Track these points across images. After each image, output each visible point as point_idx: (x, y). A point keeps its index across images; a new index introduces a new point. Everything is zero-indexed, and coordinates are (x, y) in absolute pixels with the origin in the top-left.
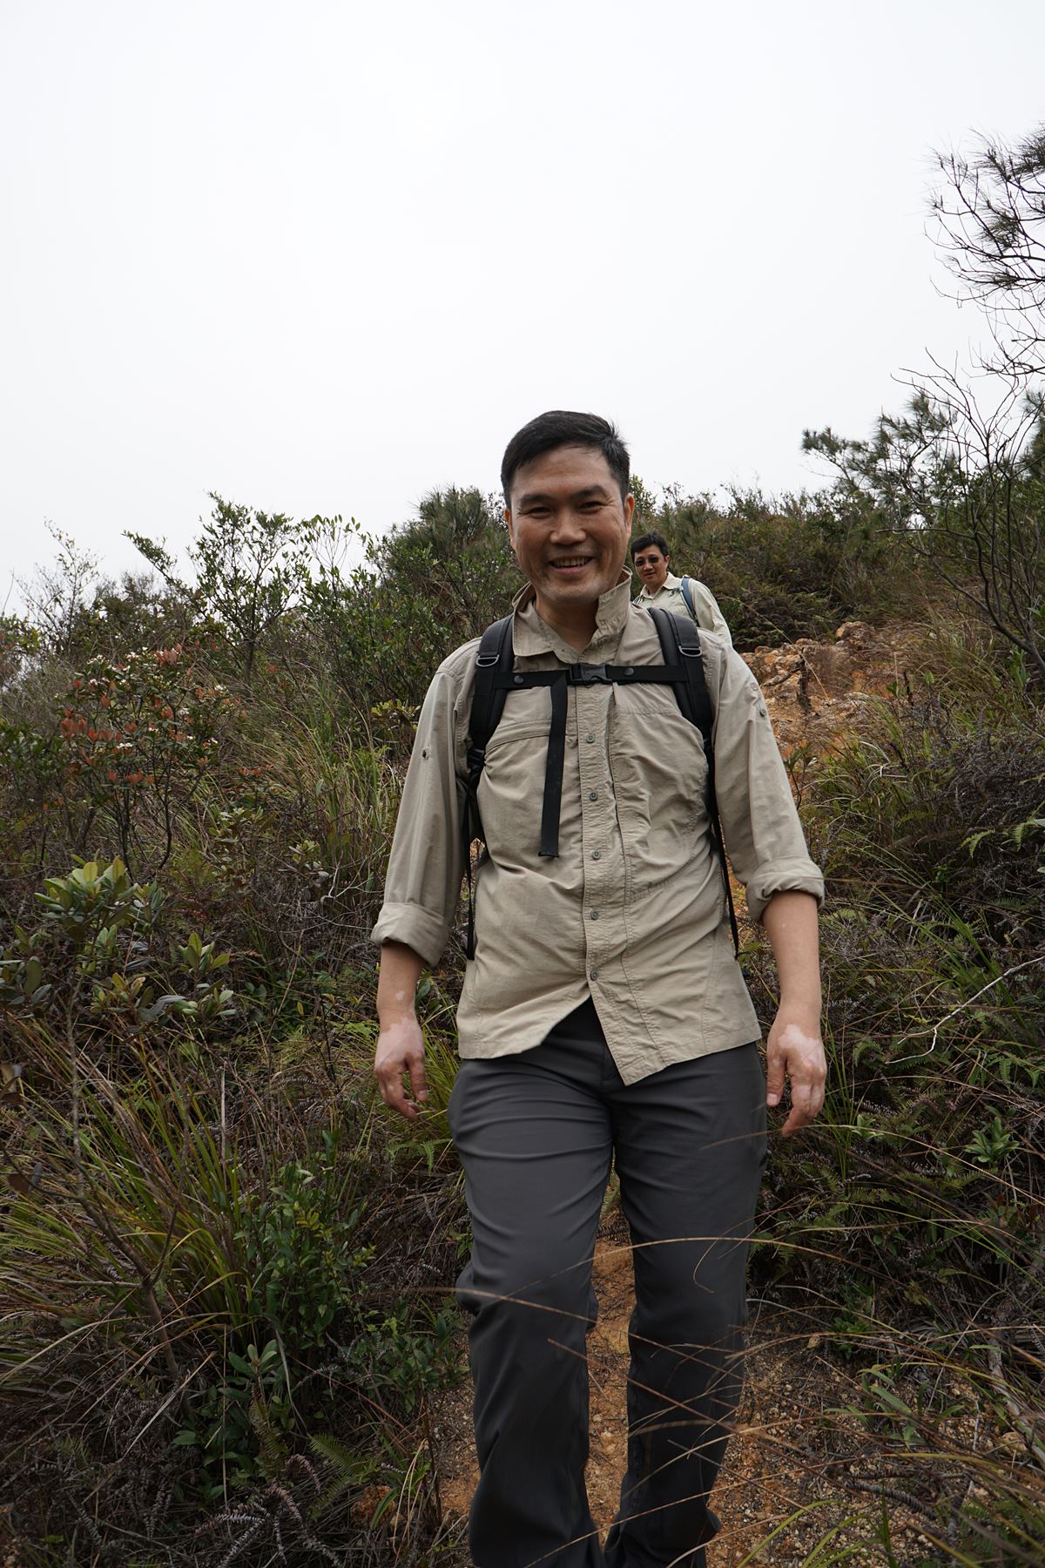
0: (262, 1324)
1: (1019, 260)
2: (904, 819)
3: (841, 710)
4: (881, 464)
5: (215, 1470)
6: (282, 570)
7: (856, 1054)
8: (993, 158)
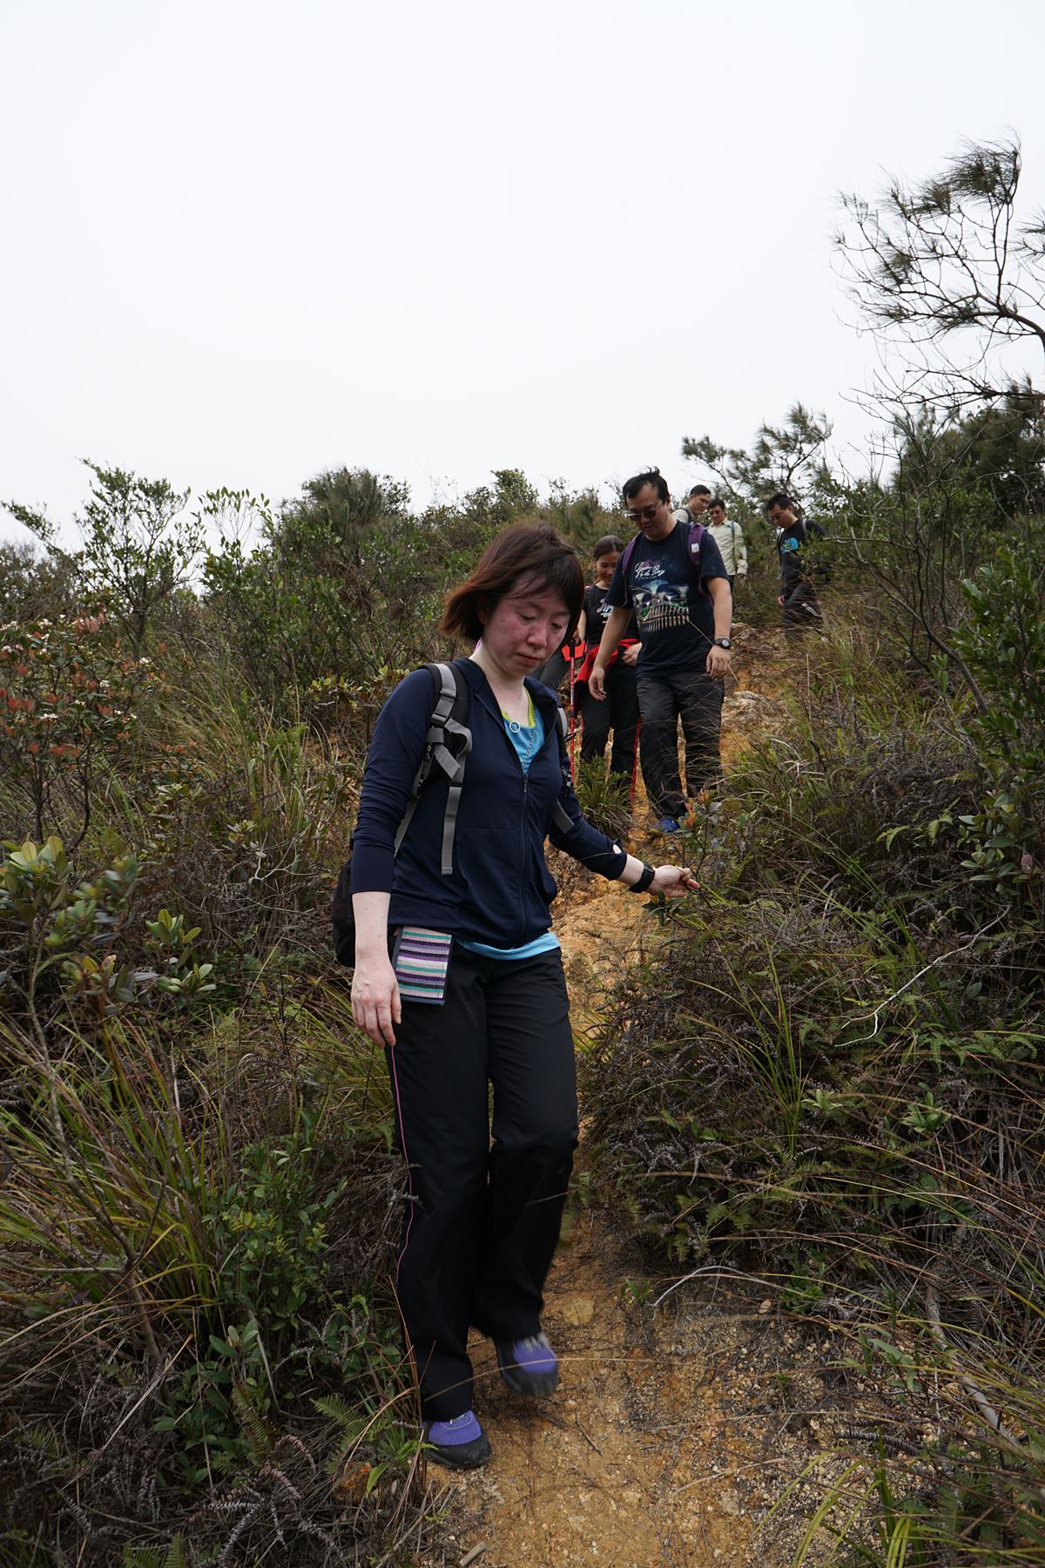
1: (916, 295)
2: (820, 814)
5: (196, 1454)
6: (175, 542)
7: (802, 1033)
8: (895, 196)
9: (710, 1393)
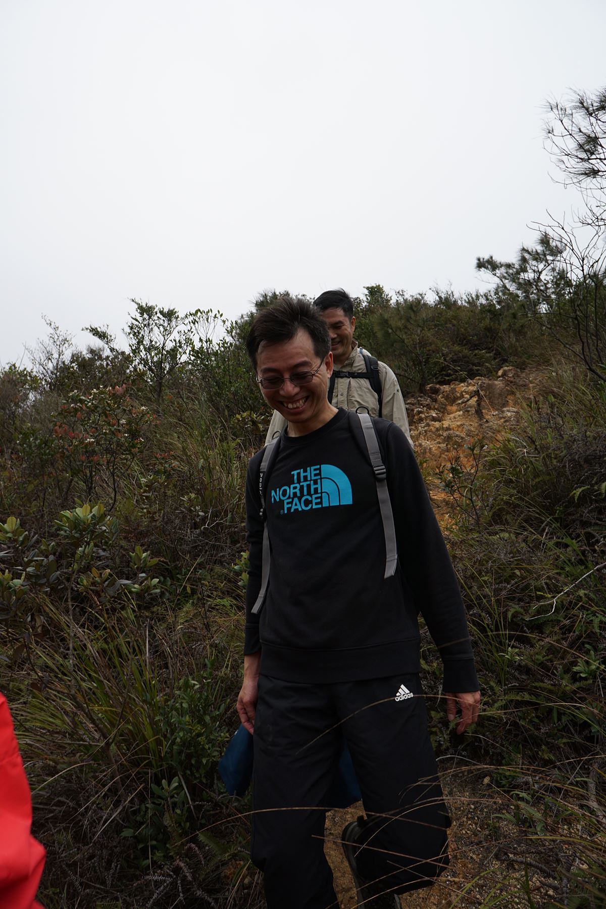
0: (171, 768)
2: (537, 480)
3: (501, 418)
4: (522, 275)
5: (144, 851)
6: (177, 341)
7: (510, 615)
8: (582, 103)
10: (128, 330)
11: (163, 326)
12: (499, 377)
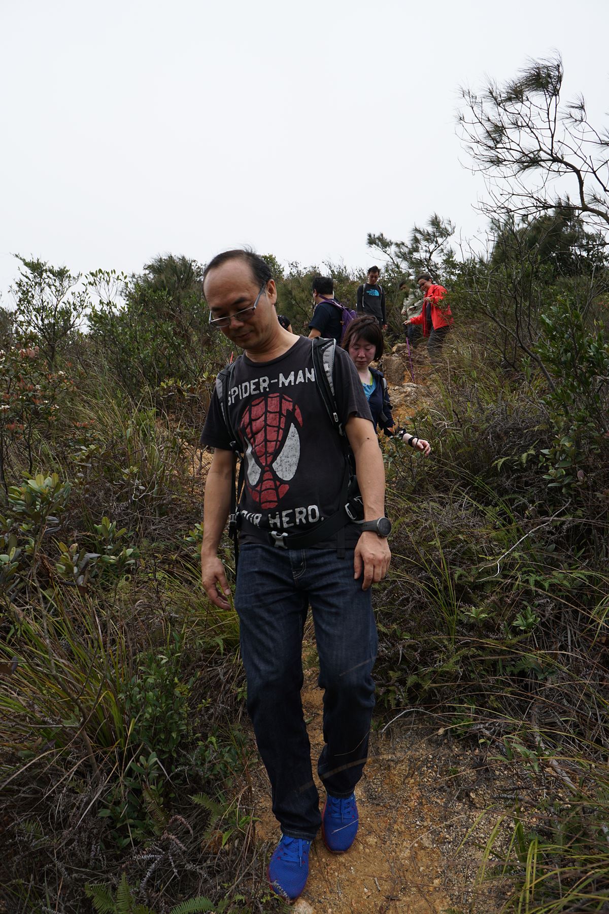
1: (505, 150)
2: (460, 451)
3: (401, 393)
4: (416, 255)
5: (124, 830)
6: (71, 303)
7: (456, 576)
8: (491, 93)
9: (413, 780)
10: (16, 288)
11: (55, 286)
12: (394, 353)
